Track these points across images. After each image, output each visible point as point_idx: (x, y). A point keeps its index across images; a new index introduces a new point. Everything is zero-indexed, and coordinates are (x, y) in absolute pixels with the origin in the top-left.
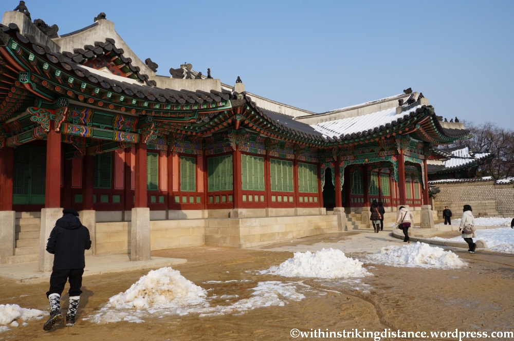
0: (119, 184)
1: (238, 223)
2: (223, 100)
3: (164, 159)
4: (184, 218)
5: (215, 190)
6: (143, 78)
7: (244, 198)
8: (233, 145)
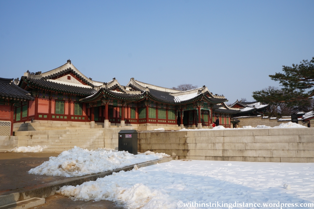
0: (114, 116)
1: (147, 127)
2: (141, 96)
3: (126, 109)
4: (132, 126)
5: (141, 118)
6: (123, 92)
7: (149, 120)
8: (146, 105)
